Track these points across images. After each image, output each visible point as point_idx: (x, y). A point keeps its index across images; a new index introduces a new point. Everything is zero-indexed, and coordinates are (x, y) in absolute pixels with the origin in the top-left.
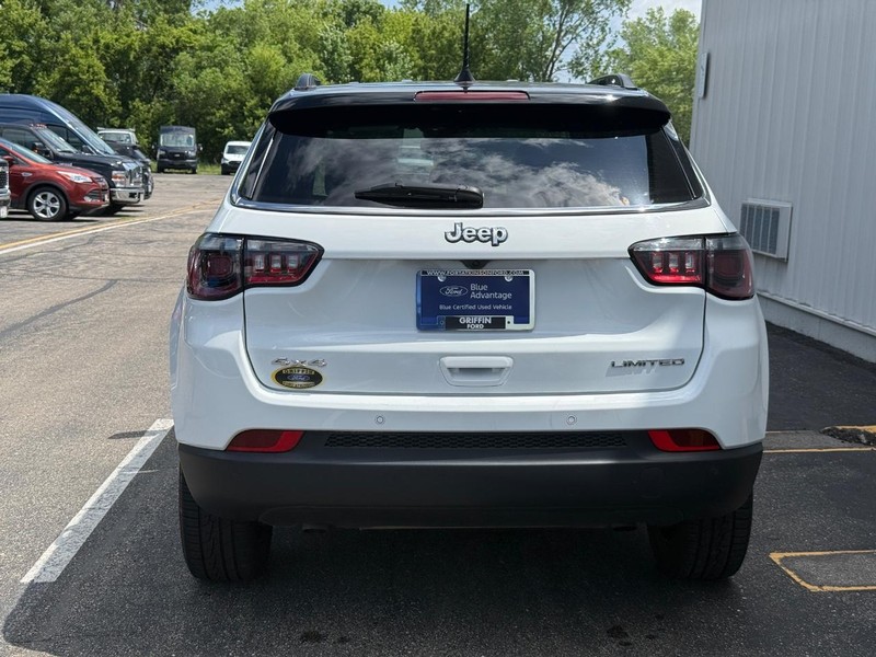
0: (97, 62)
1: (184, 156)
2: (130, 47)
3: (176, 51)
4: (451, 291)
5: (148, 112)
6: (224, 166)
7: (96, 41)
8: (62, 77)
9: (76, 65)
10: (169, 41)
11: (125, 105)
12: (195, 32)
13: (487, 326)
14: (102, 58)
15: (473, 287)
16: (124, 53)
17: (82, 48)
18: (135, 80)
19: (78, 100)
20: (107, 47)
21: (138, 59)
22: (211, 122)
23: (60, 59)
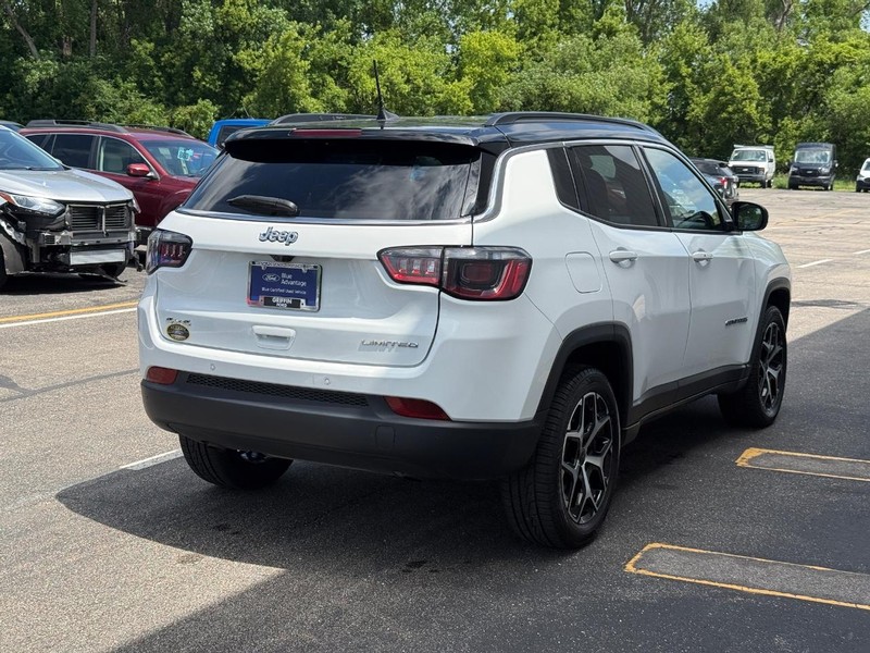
0: (752, 81)
1: (816, 173)
2: (787, 66)
3: (835, 66)
4: (270, 278)
5: (797, 129)
6: (860, 182)
7: (754, 61)
8: (718, 96)
9: (732, 84)
10: (827, 58)
11: (775, 123)
12: (856, 47)
13: (289, 305)
14: (757, 77)
15: (284, 275)
16: (780, 72)
17: (738, 68)
18: (789, 98)
19: (730, 119)
20: (764, 66)
21: (794, 76)
22: (861, 137)
23: (717, 80)
